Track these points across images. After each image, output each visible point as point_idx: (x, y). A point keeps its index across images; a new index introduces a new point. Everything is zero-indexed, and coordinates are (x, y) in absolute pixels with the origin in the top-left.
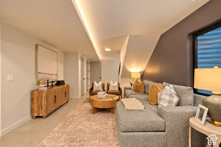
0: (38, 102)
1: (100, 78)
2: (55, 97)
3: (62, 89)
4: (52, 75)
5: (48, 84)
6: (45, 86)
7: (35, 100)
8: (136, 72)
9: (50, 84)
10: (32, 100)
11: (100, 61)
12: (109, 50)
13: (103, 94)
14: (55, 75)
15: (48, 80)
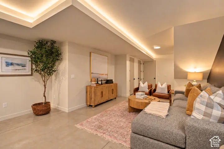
0: (90, 95)
1: (155, 78)
2: (102, 92)
3: (109, 87)
4: (102, 75)
5: (98, 82)
6: (95, 83)
7: (88, 93)
8: (195, 72)
9: (100, 83)
10: (87, 92)
11: (155, 60)
12: (159, 48)
13: (140, 95)
14: (106, 75)
15: (98, 79)
